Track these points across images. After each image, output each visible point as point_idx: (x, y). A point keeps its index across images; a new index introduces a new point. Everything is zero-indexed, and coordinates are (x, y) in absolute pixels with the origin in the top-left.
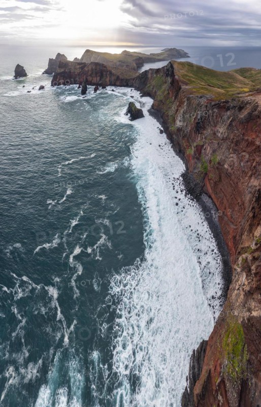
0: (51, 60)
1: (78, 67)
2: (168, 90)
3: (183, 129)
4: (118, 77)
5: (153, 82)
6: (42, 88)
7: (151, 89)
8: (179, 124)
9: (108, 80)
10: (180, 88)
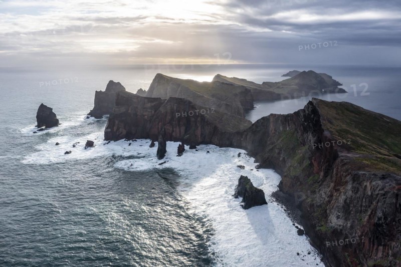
1: (149, 105)
3: (344, 232)
5: (278, 142)
6: (90, 144)
7: (275, 155)
8: (335, 221)
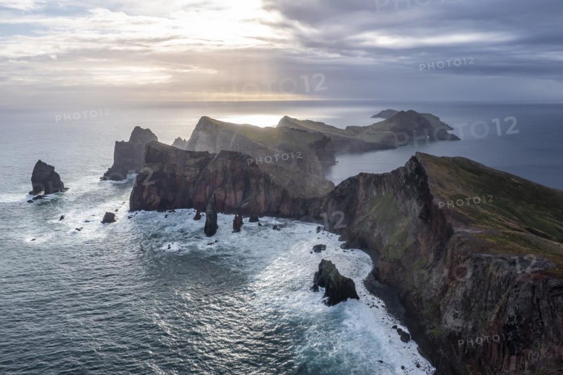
0: (119, 145)
1: (192, 161)
2: (415, 235)
3: (463, 336)
4: (285, 193)
5: (370, 211)
6: (109, 218)
7: (368, 229)
8: (451, 321)
9: (261, 199)
10: (450, 233)
